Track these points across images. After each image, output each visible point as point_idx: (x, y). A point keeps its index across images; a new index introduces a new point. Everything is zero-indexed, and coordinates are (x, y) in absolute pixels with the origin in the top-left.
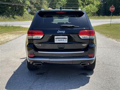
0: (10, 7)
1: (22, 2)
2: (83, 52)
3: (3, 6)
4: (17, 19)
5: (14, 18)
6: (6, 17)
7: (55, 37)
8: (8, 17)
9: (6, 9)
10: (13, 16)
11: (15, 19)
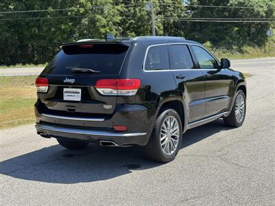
0: (236, 28)
1: (264, 15)
2: (103, 120)
3: (221, 27)
4: (248, 53)
5: (241, 51)
6: (225, 50)
7: (65, 90)
8: (228, 49)
9: (227, 33)
10: (240, 47)
11: (243, 53)
